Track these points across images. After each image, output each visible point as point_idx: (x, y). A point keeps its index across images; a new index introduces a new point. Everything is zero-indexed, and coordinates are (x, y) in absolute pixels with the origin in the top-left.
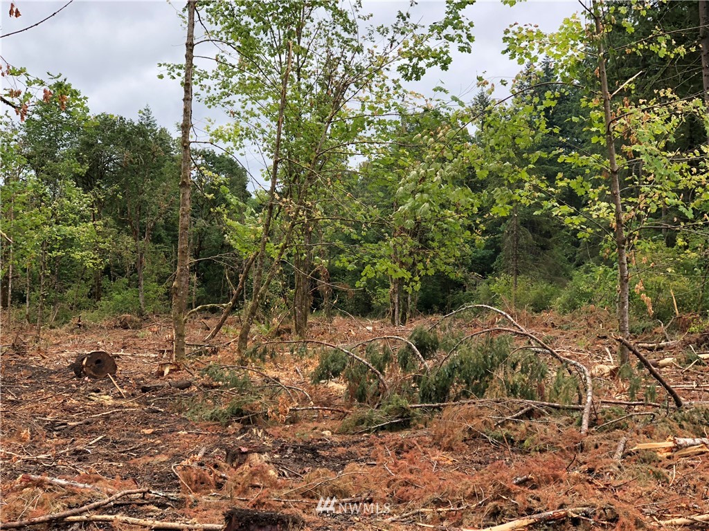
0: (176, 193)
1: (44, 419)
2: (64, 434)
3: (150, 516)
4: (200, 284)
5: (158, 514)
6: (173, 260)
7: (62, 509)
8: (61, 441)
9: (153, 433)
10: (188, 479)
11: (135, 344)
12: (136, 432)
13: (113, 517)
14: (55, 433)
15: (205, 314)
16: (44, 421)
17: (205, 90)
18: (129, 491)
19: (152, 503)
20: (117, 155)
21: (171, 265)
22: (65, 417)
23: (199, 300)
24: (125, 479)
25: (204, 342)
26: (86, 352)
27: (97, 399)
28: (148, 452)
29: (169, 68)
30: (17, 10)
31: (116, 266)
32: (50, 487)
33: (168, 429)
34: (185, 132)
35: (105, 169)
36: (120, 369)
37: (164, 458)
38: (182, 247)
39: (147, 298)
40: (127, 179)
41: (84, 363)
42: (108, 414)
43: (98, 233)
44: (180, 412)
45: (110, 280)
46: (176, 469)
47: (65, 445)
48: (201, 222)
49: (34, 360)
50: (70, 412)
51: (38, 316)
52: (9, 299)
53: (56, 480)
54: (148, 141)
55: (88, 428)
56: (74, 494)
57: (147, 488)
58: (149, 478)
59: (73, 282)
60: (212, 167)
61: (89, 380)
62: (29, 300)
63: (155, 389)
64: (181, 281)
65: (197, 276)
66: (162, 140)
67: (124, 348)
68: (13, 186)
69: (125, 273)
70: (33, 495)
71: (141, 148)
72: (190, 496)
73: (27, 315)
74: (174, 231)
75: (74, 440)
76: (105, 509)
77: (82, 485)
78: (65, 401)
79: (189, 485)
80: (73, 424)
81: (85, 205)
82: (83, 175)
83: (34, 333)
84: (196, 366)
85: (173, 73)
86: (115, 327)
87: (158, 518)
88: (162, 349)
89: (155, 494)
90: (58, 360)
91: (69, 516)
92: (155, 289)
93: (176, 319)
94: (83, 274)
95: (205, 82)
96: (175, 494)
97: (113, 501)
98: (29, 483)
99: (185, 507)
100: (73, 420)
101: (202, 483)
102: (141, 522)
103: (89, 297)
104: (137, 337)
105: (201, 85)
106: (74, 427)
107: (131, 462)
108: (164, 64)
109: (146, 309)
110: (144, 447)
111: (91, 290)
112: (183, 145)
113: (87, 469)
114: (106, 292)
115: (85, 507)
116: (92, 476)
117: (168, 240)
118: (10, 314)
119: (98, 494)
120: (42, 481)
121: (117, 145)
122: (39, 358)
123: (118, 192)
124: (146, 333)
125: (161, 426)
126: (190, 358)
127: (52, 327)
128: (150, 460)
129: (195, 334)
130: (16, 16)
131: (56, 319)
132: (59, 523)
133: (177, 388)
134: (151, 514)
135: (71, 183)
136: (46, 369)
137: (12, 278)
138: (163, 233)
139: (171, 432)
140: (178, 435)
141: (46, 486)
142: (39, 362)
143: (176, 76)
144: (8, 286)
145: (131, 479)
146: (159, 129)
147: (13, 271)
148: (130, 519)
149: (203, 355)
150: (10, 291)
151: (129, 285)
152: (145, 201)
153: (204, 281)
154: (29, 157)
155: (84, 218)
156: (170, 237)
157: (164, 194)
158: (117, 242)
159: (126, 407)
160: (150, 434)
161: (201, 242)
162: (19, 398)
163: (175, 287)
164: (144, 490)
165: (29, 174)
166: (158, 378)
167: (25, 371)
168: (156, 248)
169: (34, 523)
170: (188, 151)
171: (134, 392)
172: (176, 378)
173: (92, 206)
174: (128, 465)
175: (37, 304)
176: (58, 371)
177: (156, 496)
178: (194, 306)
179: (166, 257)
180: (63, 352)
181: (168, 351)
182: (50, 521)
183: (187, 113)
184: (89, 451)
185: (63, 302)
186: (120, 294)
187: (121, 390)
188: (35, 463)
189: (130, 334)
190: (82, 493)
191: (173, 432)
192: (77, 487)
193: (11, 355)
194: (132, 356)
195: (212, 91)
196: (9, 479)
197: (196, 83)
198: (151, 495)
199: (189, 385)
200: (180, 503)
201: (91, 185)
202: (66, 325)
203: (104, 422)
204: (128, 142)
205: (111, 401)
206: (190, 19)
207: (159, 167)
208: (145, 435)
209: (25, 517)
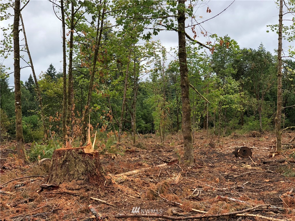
0: (275, 79)
1: (224, 174)
2: (232, 180)
3: (271, 216)
4: (286, 118)
5: (274, 215)
6: (274, 108)
7: (234, 211)
8: (231, 183)
9: (269, 181)
10: (287, 201)
11: (259, 144)
12: (262, 180)
13: (255, 215)
14: (228, 179)
15: (289, 131)
16: (224, 175)
17: (287, 34)
18: (262, 205)
19: (272, 211)
20: (249, 65)
21: (273, 110)
22: (232, 173)
23: (286, 125)
24: (259, 200)
25: (289, 143)
26: (239, 147)
27: (245, 166)
28: (268, 189)
29: (271, 27)
30: (210, 10)
31: (250, 111)
32: (229, 201)
33: (276, 180)
34: (279, 53)
35: (244, 71)
36: (253, 154)
37: (275, 192)
38: (279, 102)
39: (263, 124)
40: (253, 75)
41: (239, 151)
42: (250, 173)
43: (242, 97)
44: (281, 173)
45: (247, 117)
46: (281, 197)
47: (233, 185)
48: (286, 91)
49: (218, 150)
50: (234, 171)
51: (219, 132)
52: (207, 125)
53: (231, 199)
54: (262, 58)
55: (242, 178)
56: (239, 205)
57: (269, 204)
58: (269, 200)
59: (232, 118)
60: (291, 67)
61: (241, 158)
62: (215, 125)
63: (269, 163)
64: (279, 117)
65: (285, 114)
66: (268, 57)
67: (254, 145)
68: (208, 79)
69: (253, 114)
70: (222, 204)
71: (259, 61)
72: (288, 209)
73: (214, 132)
74: (274, 95)
75: (236, 183)
76: (252, 212)
77: (242, 201)
78: (232, 167)
79: (287, 204)
80: (235, 176)
81: (237, 86)
82: (236, 74)
83: (217, 139)
84: (287, 153)
85: (273, 29)
86: (250, 136)
87: (274, 217)
88: (271, 146)
89: (273, 207)
90: (228, 150)
91: (237, 213)
92: (267, 120)
93: (277, 133)
94: (236, 115)
95: (287, 31)
96: (281, 208)
97: (255, 209)
98: (220, 199)
99: (286, 213)
100: (235, 174)
101: (293, 204)
102: (267, 218)
103: (239, 124)
104: (259, 141)
105: (286, 33)
106: (236, 178)
107: (261, 193)
108: (269, 26)
109: (263, 129)
110: (266, 187)
111: (239, 121)
112: (278, 59)
113: (242, 195)
114: (245, 122)
115: (244, 211)
116: (246, 198)
117: (272, 99)
118: (208, 131)
119: (248, 205)
120: (226, 199)
121: (249, 60)
122: (220, 149)
123: (250, 80)
124: (263, 139)
125: (273, 178)
126: (283, 150)
127: (224, 137)
128: (269, 192)
129: (285, 139)
130: (209, 12)
131: (226, 133)
132: (233, 216)
133: (279, 162)
134: (271, 215)
135: (231, 77)
136: (223, 154)
137: (208, 117)
138: (269, 96)
139: (277, 181)
140: (280, 183)
141: (227, 201)
142: (220, 150)
143: (274, 30)
144: (207, 120)
145: (262, 200)
146: (267, 52)
147: (208, 114)
148: (263, 217)
149: (290, 148)
150: (207, 122)
151: (255, 119)
152: (262, 83)
153: (288, 116)
154: (214, 68)
155: (236, 92)
156: (272, 98)
157: (269, 80)
158: (250, 101)
159: (257, 170)
160: (268, 182)
161: (286, 99)
162: (214, 165)
163: (276, 119)
164: (268, 205)
165: (214, 75)
166: (270, 158)
167: (215, 154)
168: (266, 103)
169: (223, 216)
170: (281, 61)
171: (260, 164)
172: (278, 158)
173: (239, 87)
174: (260, 194)
175: (218, 127)
176: (228, 154)
177: (273, 208)
178: (284, 127)
179: (271, 106)
180: (229, 147)
181: (273, 147)
182: (230, 215)
183: (280, 44)
184: (243, 188)
185: (228, 126)
186: (251, 122)
187: (254, 163)
188: (222, 191)
189: (256, 139)
190: (242, 205)
191: (278, 181)
192: (240, 202)
193: (209, 148)
194: (258, 148)
195: (291, 34)
196: (212, 197)
197: (283, 32)
198: (271, 207)
199: (284, 161)
200: (284, 211)
201: (239, 78)
202: (230, 136)
203: (248, 176)
204: (254, 59)
205: (251, 167)
206: (281, 4)
207: (267, 69)
208: (266, 182)
209: (220, 213)
